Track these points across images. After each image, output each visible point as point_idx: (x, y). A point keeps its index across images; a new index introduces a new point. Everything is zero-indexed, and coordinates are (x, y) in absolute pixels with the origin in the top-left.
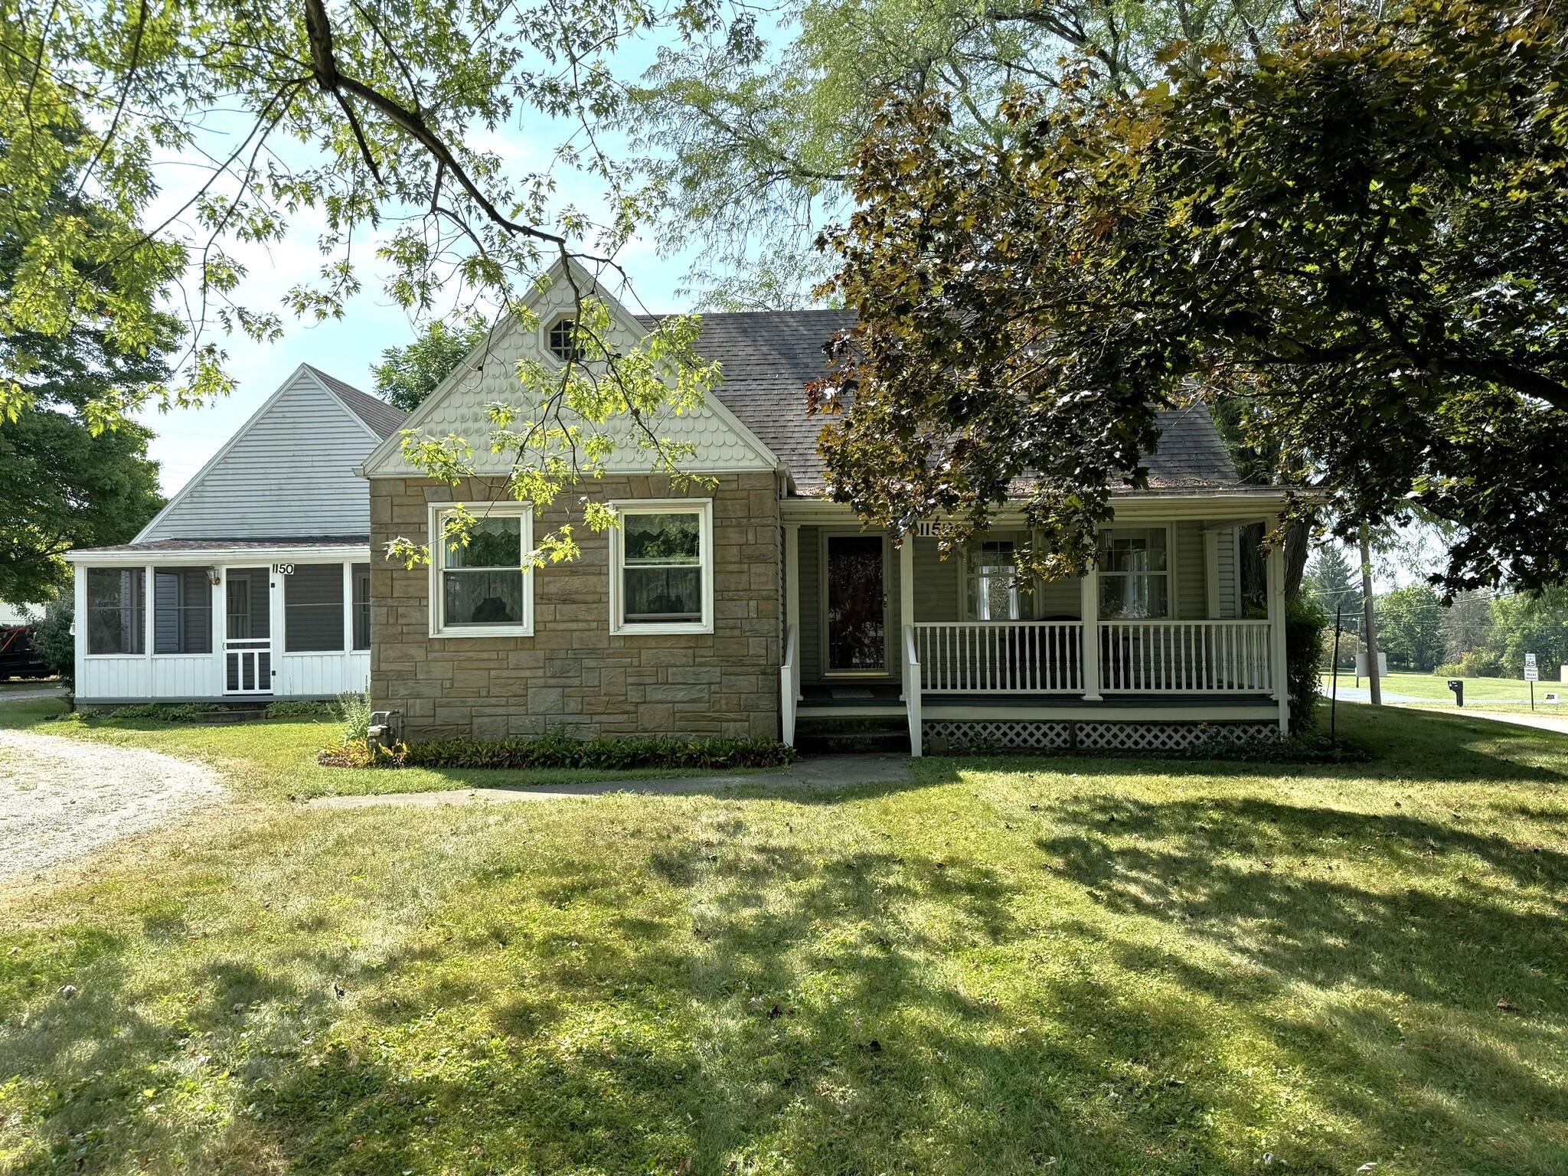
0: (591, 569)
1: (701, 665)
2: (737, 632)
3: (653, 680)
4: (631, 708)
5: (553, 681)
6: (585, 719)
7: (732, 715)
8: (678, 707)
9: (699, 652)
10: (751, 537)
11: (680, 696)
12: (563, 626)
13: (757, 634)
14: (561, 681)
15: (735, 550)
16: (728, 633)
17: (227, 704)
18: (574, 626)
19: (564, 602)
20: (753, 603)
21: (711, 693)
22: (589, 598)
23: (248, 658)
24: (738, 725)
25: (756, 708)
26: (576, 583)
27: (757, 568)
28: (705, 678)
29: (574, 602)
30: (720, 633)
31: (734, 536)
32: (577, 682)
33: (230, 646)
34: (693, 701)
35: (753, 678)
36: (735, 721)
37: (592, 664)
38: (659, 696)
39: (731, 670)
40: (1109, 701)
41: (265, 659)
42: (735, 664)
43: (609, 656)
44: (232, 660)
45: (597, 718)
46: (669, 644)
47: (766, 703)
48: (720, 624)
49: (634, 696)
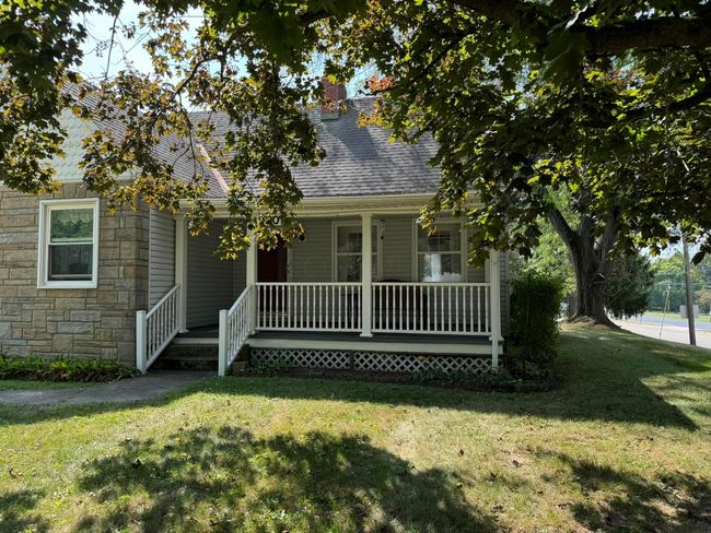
0: (30, 246)
1: (90, 309)
2: (111, 288)
3: (61, 318)
4: (49, 337)
5: (6, 318)
6: (24, 343)
7: (107, 344)
8: (76, 336)
9: (89, 300)
10: (122, 223)
11: (77, 330)
12: (13, 282)
13: (123, 288)
14: (11, 318)
15: (112, 232)
16: (106, 288)
18: (18, 282)
19: (14, 266)
20: (122, 268)
21: (95, 328)
22: (28, 264)
24: (111, 350)
25: (122, 339)
26: (21, 254)
27: (125, 245)
28: (91, 318)
29: (19, 267)
30: (101, 288)
31: (112, 223)
32: (19, 318)
34: (84, 333)
35: (120, 319)
36: (108, 347)
37: (28, 307)
38: (65, 329)
39: (107, 313)
40: (377, 337)
42: (109, 309)
43: (38, 302)
45: (30, 342)
46: (71, 295)
47: (127, 336)
48: (101, 281)
49: (51, 329)
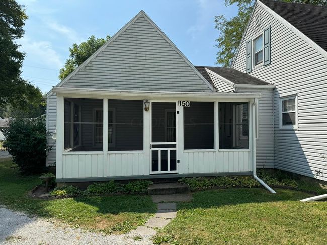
17: (152, 180)
23: (164, 153)
33: (153, 146)
41: (173, 153)
44: (155, 154)
